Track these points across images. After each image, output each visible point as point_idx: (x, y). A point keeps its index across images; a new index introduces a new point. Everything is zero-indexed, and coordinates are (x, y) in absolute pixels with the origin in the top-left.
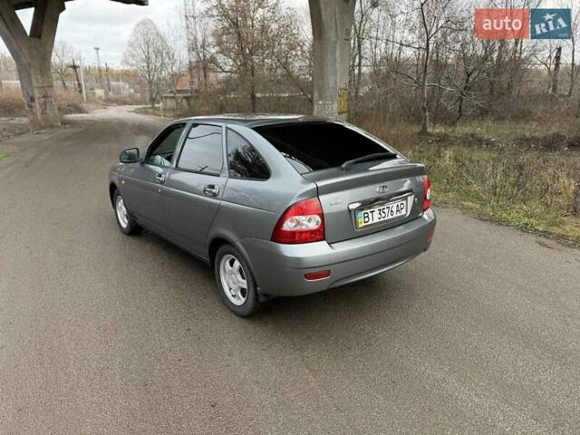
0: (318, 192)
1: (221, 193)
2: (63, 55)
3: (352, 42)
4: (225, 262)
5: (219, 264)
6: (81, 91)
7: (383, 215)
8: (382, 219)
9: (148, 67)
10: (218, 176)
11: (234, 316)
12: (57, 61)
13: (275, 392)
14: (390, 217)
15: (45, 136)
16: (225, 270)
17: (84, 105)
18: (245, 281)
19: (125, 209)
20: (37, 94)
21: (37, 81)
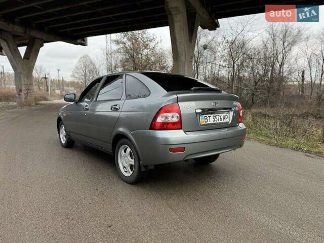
0: (178, 100)
1: (121, 108)
2: (40, 73)
3: (194, 67)
4: (121, 151)
5: (118, 153)
6: (48, 90)
7: (216, 119)
8: (215, 122)
9: (85, 78)
10: (120, 100)
11: (125, 183)
12: (37, 76)
13: (150, 220)
14: (220, 121)
15: (26, 109)
16: (121, 156)
17: (49, 98)
18: (133, 160)
19: (64, 132)
20: (23, 88)
21: (24, 82)
